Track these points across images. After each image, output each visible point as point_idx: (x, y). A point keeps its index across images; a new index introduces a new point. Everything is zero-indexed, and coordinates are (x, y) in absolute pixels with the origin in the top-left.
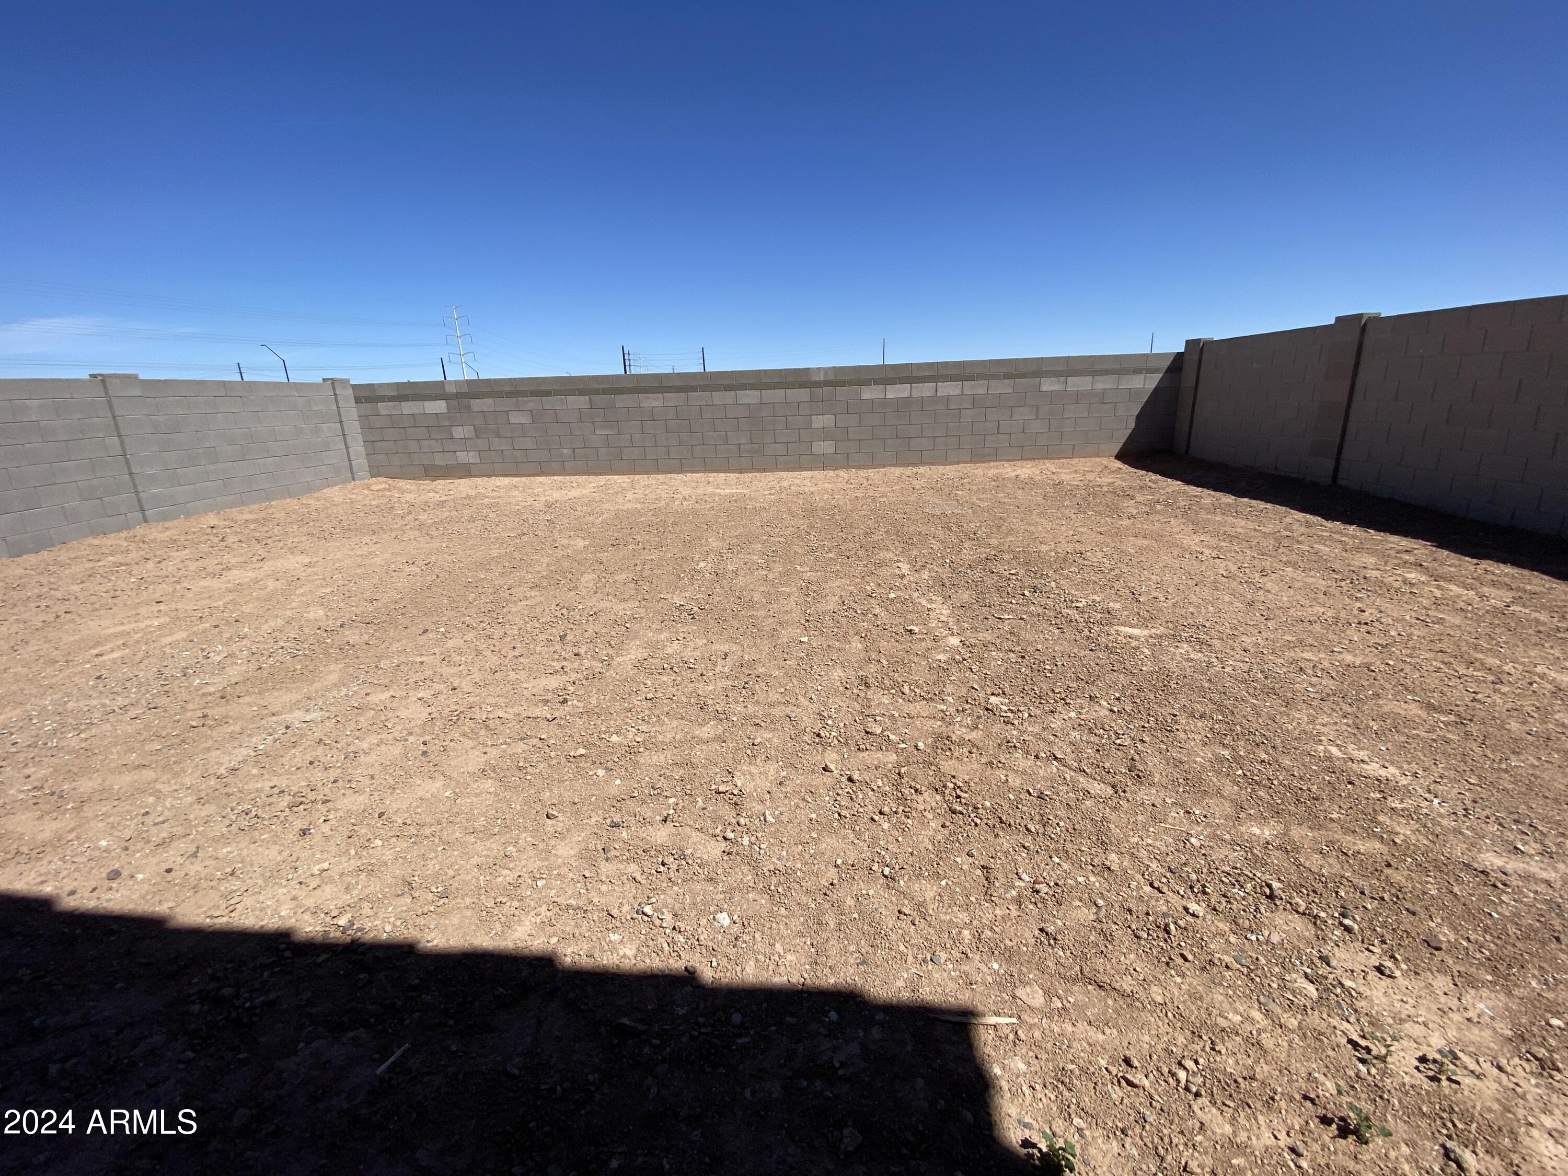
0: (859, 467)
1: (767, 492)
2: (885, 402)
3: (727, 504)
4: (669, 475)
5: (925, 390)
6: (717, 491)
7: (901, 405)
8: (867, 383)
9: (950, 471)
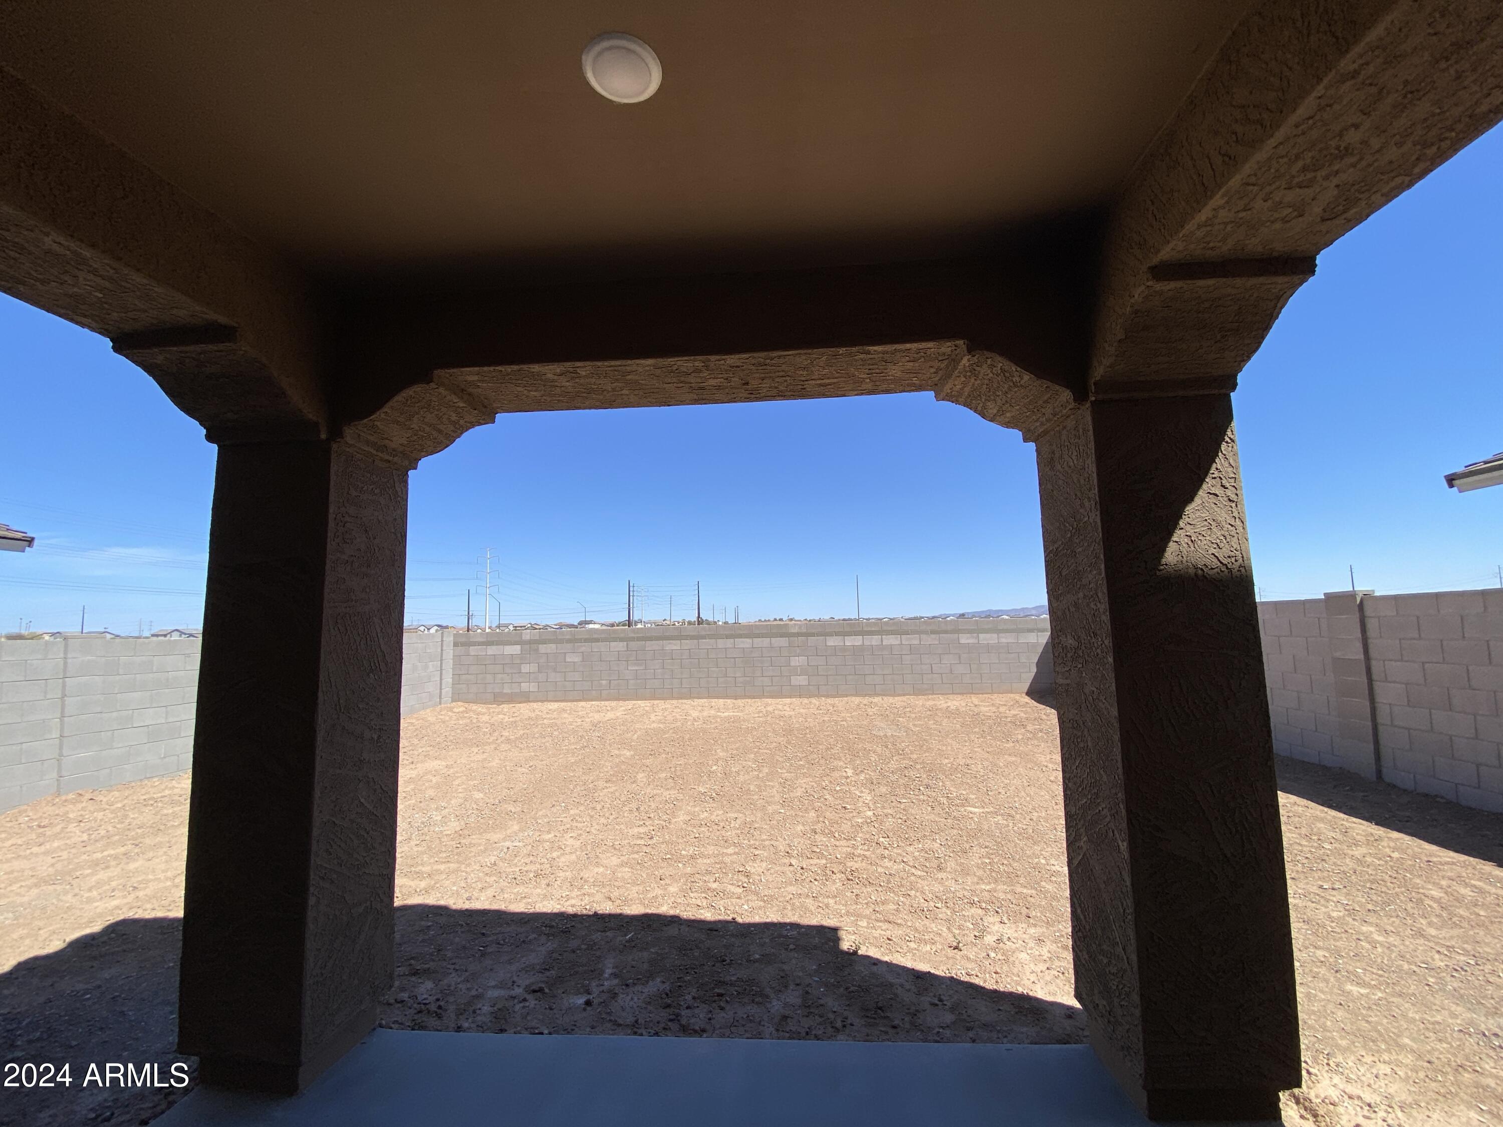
0: (827, 696)
1: (757, 715)
2: (844, 649)
3: (727, 725)
4: (680, 701)
5: (875, 640)
6: (719, 714)
7: (857, 651)
8: (830, 634)
9: (898, 701)
